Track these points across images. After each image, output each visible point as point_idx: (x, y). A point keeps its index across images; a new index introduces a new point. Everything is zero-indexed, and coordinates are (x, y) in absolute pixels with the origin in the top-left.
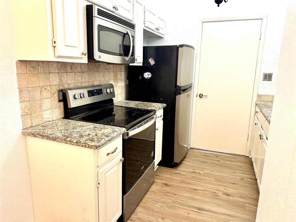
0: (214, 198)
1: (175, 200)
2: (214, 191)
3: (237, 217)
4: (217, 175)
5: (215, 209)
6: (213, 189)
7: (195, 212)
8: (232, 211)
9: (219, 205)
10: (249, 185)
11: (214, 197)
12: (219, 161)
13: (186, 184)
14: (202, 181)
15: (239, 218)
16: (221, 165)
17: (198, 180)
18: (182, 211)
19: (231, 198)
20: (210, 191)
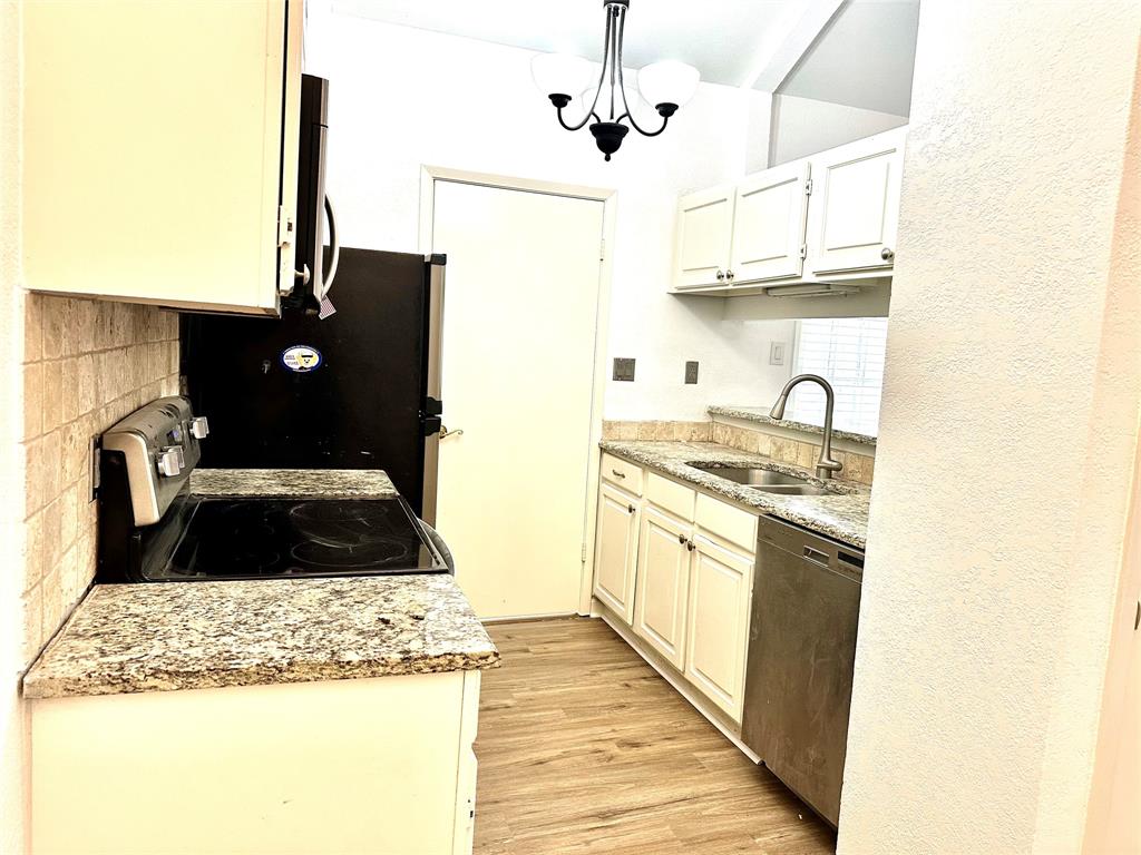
0: (608, 768)
1: (511, 821)
2: (589, 747)
3: (706, 795)
4: (560, 696)
5: (638, 797)
6: (583, 743)
7: (600, 831)
8: (680, 784)
9: (640, 783)
10: (655, 698)
11: (605, 763)
12: (527, 651)
13: (501, 756)
14: (533, 728)
15: (711, 795)
16: (544, 663)
17: (520, 730)
18: (563, 844)
19: (647, 750)
20: (582, 753)
